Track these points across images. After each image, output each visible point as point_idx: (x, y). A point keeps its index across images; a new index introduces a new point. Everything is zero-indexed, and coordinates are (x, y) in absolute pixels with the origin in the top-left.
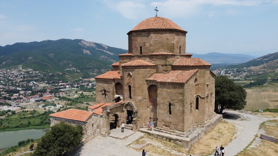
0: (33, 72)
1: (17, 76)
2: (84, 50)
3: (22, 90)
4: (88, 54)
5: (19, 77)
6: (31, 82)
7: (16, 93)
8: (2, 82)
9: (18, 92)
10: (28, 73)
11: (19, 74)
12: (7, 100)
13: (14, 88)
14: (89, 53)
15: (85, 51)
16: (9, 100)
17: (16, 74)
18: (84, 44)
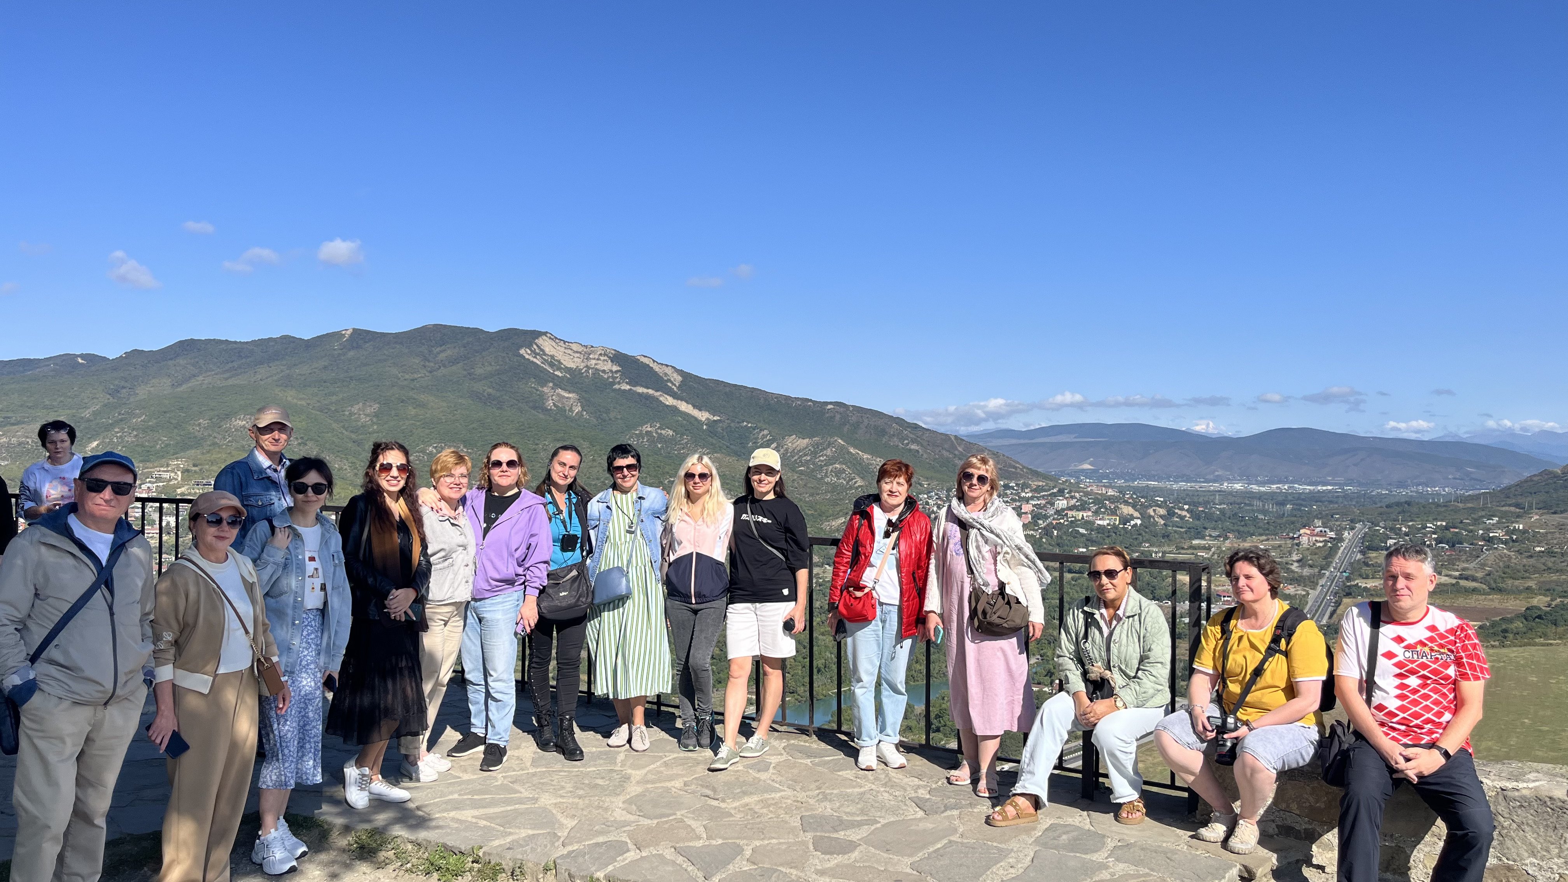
2: (548, 390)
14: (577, 409)
15: (555, 397)
18: (552, 357)
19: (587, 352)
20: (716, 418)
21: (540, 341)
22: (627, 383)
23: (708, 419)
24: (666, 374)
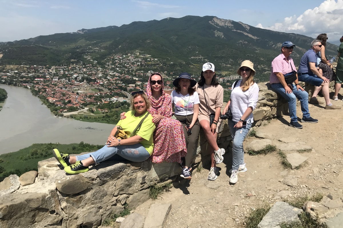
0: (152, 59)
1: (133, 64)
2: (215, 32)
3: (139, 80)
4: (221, 37)
5: (136, 64)
6: (149, 72)
7: (133, 84)
8: (118, 69)
9: (134, 82)
10: (145, 59)
11: (136, 61)
12: (122, 91)
13: (130, 77)
14: (223, 37)
15: (217, 34)
16: (124, 90)
17: (133, 60)
18: (217, 23)
19: (225, 21)
20: (258, 38)
21: (214, 19)
22: (235, 29)
23: (256, 39)
24: (246, 27)
